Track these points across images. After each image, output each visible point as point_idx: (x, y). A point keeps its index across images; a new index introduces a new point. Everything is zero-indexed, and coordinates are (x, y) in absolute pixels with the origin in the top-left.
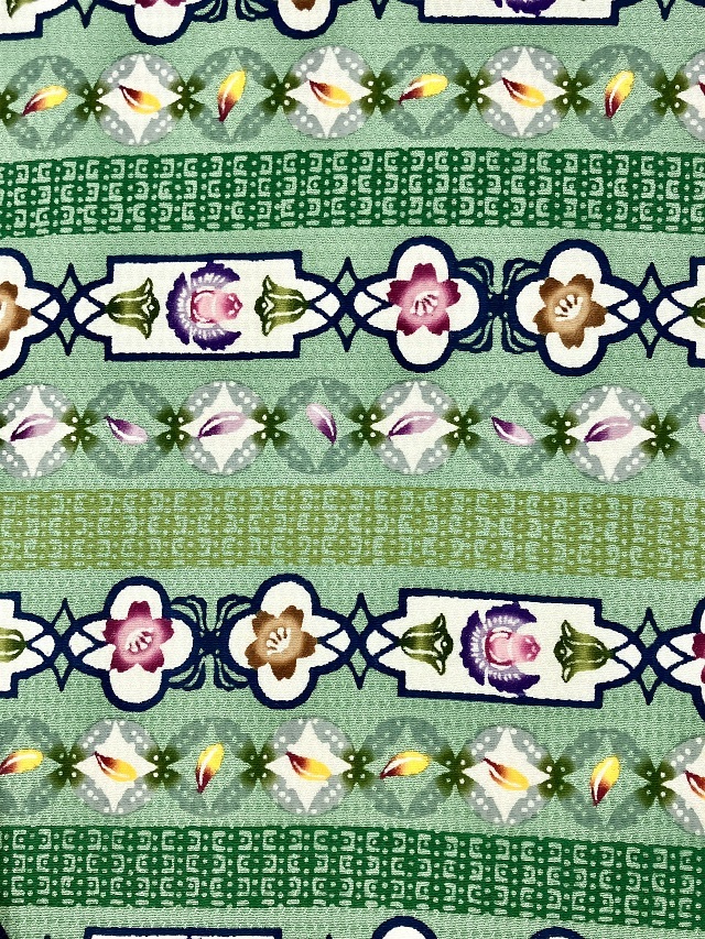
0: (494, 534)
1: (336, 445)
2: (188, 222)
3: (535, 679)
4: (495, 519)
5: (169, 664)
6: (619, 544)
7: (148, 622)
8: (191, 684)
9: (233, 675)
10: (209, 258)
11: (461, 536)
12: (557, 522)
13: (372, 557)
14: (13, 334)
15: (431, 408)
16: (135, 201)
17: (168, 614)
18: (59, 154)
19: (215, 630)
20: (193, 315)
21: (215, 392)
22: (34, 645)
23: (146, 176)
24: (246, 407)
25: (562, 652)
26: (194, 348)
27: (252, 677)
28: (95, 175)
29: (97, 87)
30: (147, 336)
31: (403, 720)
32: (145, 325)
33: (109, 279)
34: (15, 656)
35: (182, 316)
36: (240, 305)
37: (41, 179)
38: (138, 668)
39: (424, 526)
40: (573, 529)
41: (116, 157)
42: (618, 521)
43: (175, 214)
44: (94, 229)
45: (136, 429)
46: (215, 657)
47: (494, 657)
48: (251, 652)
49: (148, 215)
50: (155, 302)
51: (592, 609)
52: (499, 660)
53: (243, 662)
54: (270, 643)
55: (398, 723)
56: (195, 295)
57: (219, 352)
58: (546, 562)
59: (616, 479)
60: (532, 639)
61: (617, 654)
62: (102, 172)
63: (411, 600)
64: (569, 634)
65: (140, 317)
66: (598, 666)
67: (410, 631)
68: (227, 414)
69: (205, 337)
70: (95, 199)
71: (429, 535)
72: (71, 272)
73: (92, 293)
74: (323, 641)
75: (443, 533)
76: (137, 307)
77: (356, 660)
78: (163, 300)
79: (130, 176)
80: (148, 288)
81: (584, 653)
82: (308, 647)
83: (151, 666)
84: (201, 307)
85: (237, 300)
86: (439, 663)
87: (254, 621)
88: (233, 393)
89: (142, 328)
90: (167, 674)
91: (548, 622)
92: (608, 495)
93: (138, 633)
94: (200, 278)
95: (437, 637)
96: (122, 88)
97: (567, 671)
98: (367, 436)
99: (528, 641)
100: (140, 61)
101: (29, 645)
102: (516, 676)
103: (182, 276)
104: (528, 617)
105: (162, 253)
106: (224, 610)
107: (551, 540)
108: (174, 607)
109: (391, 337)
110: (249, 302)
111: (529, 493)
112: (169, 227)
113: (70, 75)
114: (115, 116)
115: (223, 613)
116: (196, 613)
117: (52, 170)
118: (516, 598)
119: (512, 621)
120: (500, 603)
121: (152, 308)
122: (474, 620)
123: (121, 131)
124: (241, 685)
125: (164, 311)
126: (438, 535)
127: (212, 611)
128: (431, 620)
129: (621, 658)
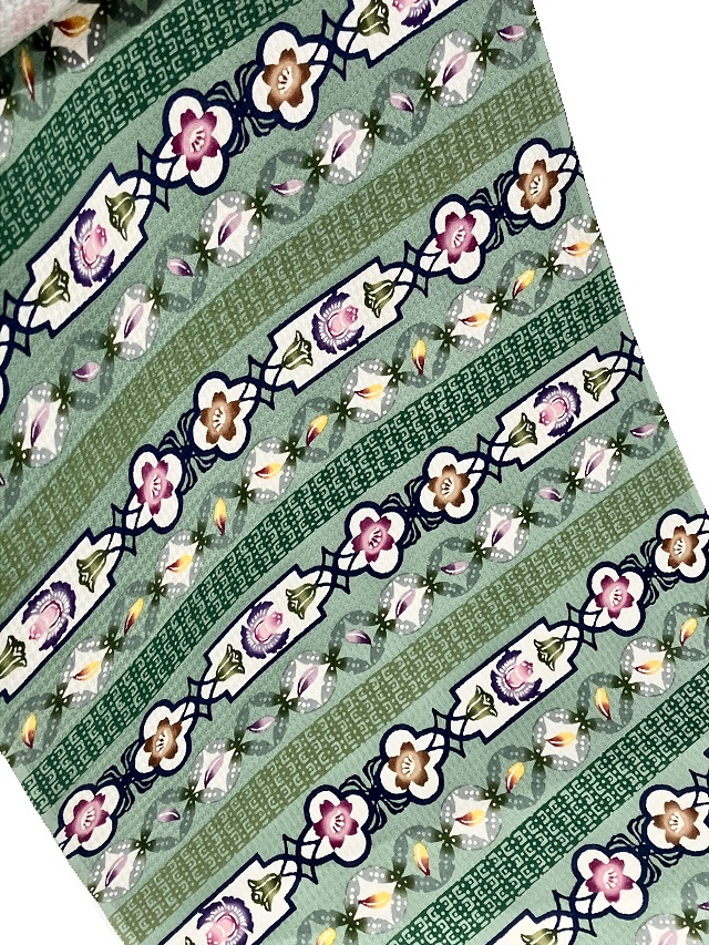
1: (373, 643)
3: (540, 681)
5: (361, 822)
7: (335, 810)
8: (380, 823)
9: (399, 802)
10: (251, 606)
11: (461, 639)
12: (502, 596)
15: (409, 588)
17: (342, 796)
19: (372, 786)
20: (260, 641)
21: (294, 668)
22: (284, 873)
25: (542, 657)
26: (270, 656)
27: (408, 794)
30: (244, 672)
31: (496, 755)
32: (239, 668)
33: (209, 664)
34: (279, 886)
35: (254, 647)
36: (281, 615)
38: (347, 837)
39: (440, 648)
40: (511, 593)
42: (529, 572)
45: (265, 720)
46: (383, 800)
47: (514, 686)
48: (399, 783)
50: (237, 652)
51: (543, 625)
52: (517, 686)
53: (399, 791)
54: (405, 771)
55: (495, 758)
56: (255, 630)
57: (284, 646)
58: (508, 619)
59: (517, 552)
60: (525, 661)
61: (567, 637)
63: (458, 691)
64: (540, 646)
65: (235, 667)
66: (562, 650)
67: (468, 707)
68: (307, 672)
69: (272, 646)
71: (446, 651)
72: (190, 681)
73: (206, 680)
74: (430, 748)
75: (452, 645)
76: (230, 663)
77: (452, 744)
78: (240, 648)
80: (230, 649)
81: (553, 649)
82: (425, 757)
83: (353, 831)
84: (261, 633)
85: (277, 614)
86: (492, 711)
87: (389, 767)
88: (303, 660)
89: (239, 671)
90: (364, 829)
91: (527, 648)
92: (518, 563)
93: (333, 821)
94: (253, 621)
95: (482, 699)
97: (551, 664)
98: (386, 627)
99: (525, 664)
101: (281, 875)
102: (530, 687)
103: (243, 627)
104: (517, 653)
106: (369, 772)
107: (504, 607)
108: (342, 791)
109: (368, 569)
110: (284, 609)
111: (480, 591)
112: (223, 611)
115: (370, 774)
116: (357, 785)
118: (505, 648)
119: (511, 662)
120: (500, 657)
121: (237, 657)
122: (493, 675)
124: (406, 804)
125: (244, 653)
126: (450, 648)
127: (363, 777)
128: (474, 693)
129: (570, 637)
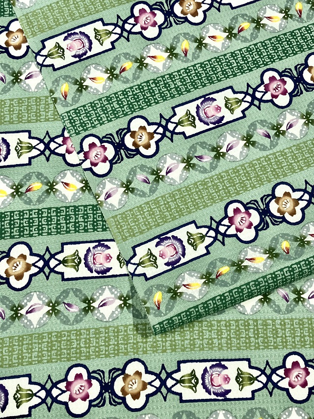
0: (210, 337)
2: (90, 229)
3: (230, 391)
4: (210, 331)
5: (92, 397)
6: (254, 337)
7: (82, 381)
8: (100, 404)
9: (117, 400)
10: (99, 241)
11: (198, 339)
12: (232, 331)
13: (166, 349)
14: (25, 273)
16: (70, 222)
17: (90, 377)
18: (40, 207)
19: (108, 382)
20: (94, 262)
21: (103, 290)
22: (37, 395)
23: (74, 213)
24: (115, 295)
25: (238, 379)
26: (95, 274)
27: (124, 399)
28: (55, 214)
29: (53, 182)
30: (77, 271)
31: (183, 412)
32: (76, 267)
33: (62, 251)
34: (30, 400)
35: (90, 263)
36: (111, 258)
37: (34, 216)
38: (79, 400)
39: (185, 336)
40: (238, 333)
41: (62, 207)
42: (254, 329)
43: (85, 226)
44: (56, 233)
45: (75, 306)
46: (109, 393)
47: (214, 384)
48: (123, 390)
49: (75, 227)
50: (80, 258)
51: (247, 362)
52: (216, 385)
53: (120, 394)
54: (130, 386)
55: (181, 413)
56: (94, 255)
57: (104, 275)
58: (229, 346)
59: (251, 313)
60: (227, 375)
61: (258, 379)
62: (57, 213)
63: (182, 365)
64: (240, 372)
65: (75, 264)
66: (252, 384)
67: (183, 377)
68: (108, 298)
69: (99, 270)
70: (55, 222)
71: (187, 339)
72: (48, 249)
73: (56, 257)
74: (150, 383)
75: (192, 338)
76: (73, 261)
77: (163, 390)
78: (82, 257)
79: (68, 213)
80: (77, 253)
81: (246, 379)
82: (144, 387)
83: (84, 399)
84: (97, 259)
85: (110, 256)
86: (194, 388)
87: (123, 378)
88: (110, 290)
89: (75, 268)
90: (91, 402)
91: (232, 369)
92: (249, 319)
93: (79, 386)
94: (96, 249)
95: (192, 379)
96: (62, 182)
97: (241, 387)
99: (226, 377)
100: (68, 173)
101: (35, 395)
102: (223, 390)
103: (89, 248)
104: (225, 367)
105: (81, 240)
106: (111, 374)
107: (231, 338)
108: (92, 374)
110: (115, 256)
111: (221, 321)
112: (83, 231)
113: (43, 179)
114: (61, 193)
115: (111, 376)
116: (101, 376)
117: (38, 213)
118: (220, 360)
119: (219, 369)
120: (214, 363)
121: (78, 260)
122: (205, 370)
123: (63, 198)
124: (120, 404)
125: (83, 261)
126: (190, 339)
127: (107, 375)
128: (190, 372)
129: (259, 380)
